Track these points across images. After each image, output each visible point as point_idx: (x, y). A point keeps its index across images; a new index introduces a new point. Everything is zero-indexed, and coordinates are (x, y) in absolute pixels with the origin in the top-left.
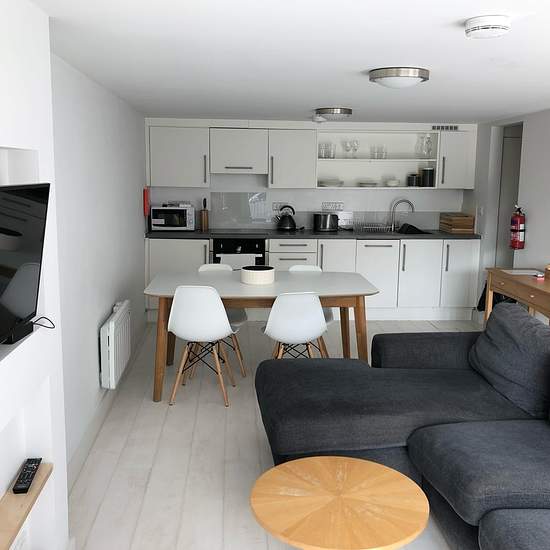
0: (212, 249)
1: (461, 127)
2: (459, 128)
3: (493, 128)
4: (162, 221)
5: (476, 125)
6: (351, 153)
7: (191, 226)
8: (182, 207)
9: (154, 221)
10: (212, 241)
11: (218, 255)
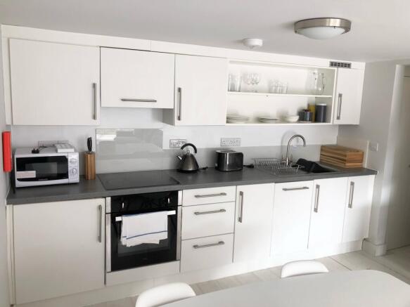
0: (109, 210)
1: (354, 64)
2: (352, 66)
3: (398, 67)
4: (32, 174)
5: (365, 63)
6: (250, 86)
7: (74, 177)
8: (61, 152)
9: (19, 174)
10: (109, 199)
11: (118, 219)
